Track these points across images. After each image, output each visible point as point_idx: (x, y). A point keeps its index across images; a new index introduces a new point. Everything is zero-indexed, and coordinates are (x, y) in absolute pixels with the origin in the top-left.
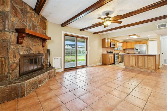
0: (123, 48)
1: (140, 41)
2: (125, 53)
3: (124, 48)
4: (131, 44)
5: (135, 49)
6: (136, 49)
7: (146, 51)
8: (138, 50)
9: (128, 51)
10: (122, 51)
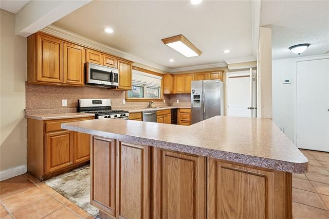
0: (165, 93)
1: (206, 72)
2: (170, 105)
3: (167, 92)
4: (185, 80)
5: (192, 95)
6: (195, 94)
7: (219, 100)
8: (201, 99)
9: (178, 101)
10: (161, 100)
